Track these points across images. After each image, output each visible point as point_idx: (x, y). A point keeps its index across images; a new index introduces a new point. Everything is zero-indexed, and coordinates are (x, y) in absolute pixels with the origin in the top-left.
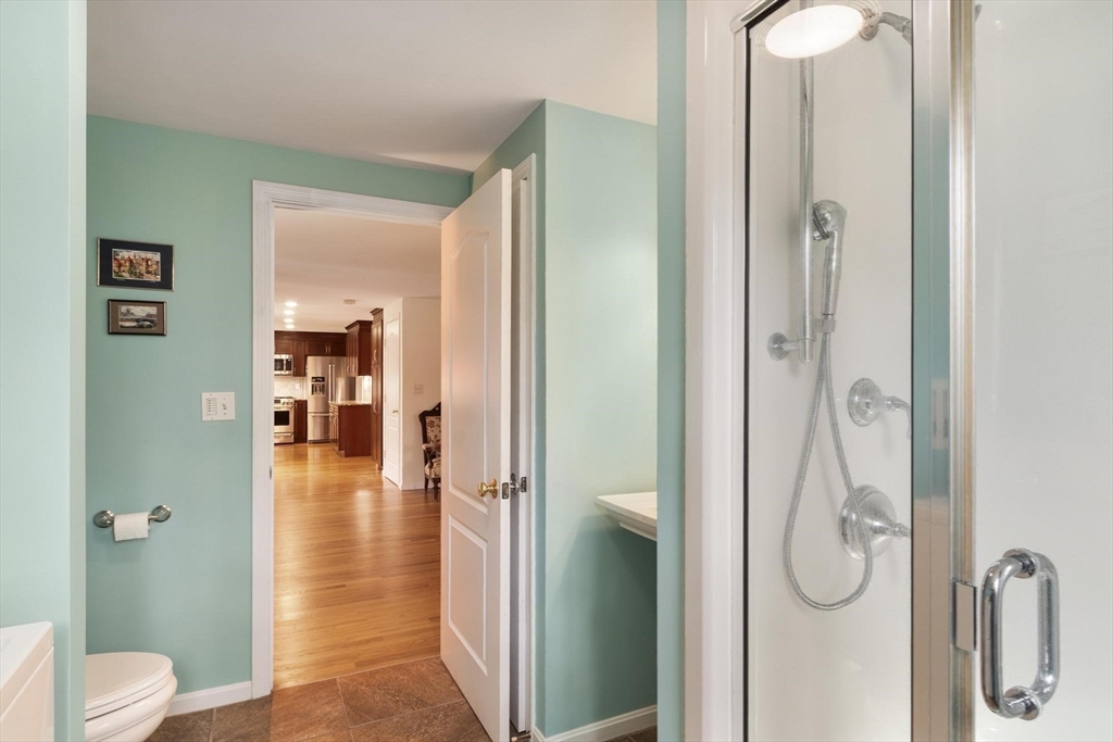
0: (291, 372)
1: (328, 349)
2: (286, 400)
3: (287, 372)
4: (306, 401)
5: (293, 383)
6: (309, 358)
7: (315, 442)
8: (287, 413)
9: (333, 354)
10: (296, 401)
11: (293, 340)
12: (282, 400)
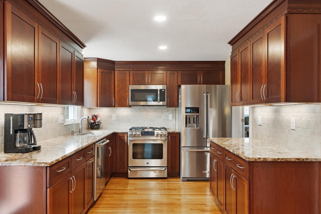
0: (165, 103)
1: (200, 78)
2: (159, 132)
3: (161, 103)
4: (179, 134)
5: (166, 113)
6: (183, 87)
7: (188, 180)
8: (161, 145)
9: (206, 82)
10: (169, 133)
11: (166, 70)
12: (156, 132)
